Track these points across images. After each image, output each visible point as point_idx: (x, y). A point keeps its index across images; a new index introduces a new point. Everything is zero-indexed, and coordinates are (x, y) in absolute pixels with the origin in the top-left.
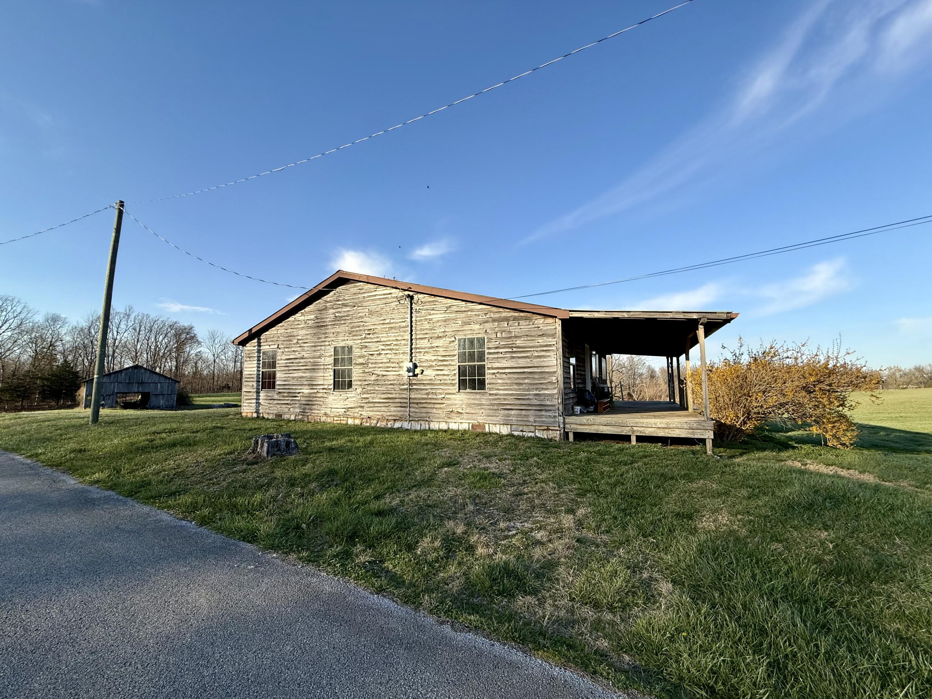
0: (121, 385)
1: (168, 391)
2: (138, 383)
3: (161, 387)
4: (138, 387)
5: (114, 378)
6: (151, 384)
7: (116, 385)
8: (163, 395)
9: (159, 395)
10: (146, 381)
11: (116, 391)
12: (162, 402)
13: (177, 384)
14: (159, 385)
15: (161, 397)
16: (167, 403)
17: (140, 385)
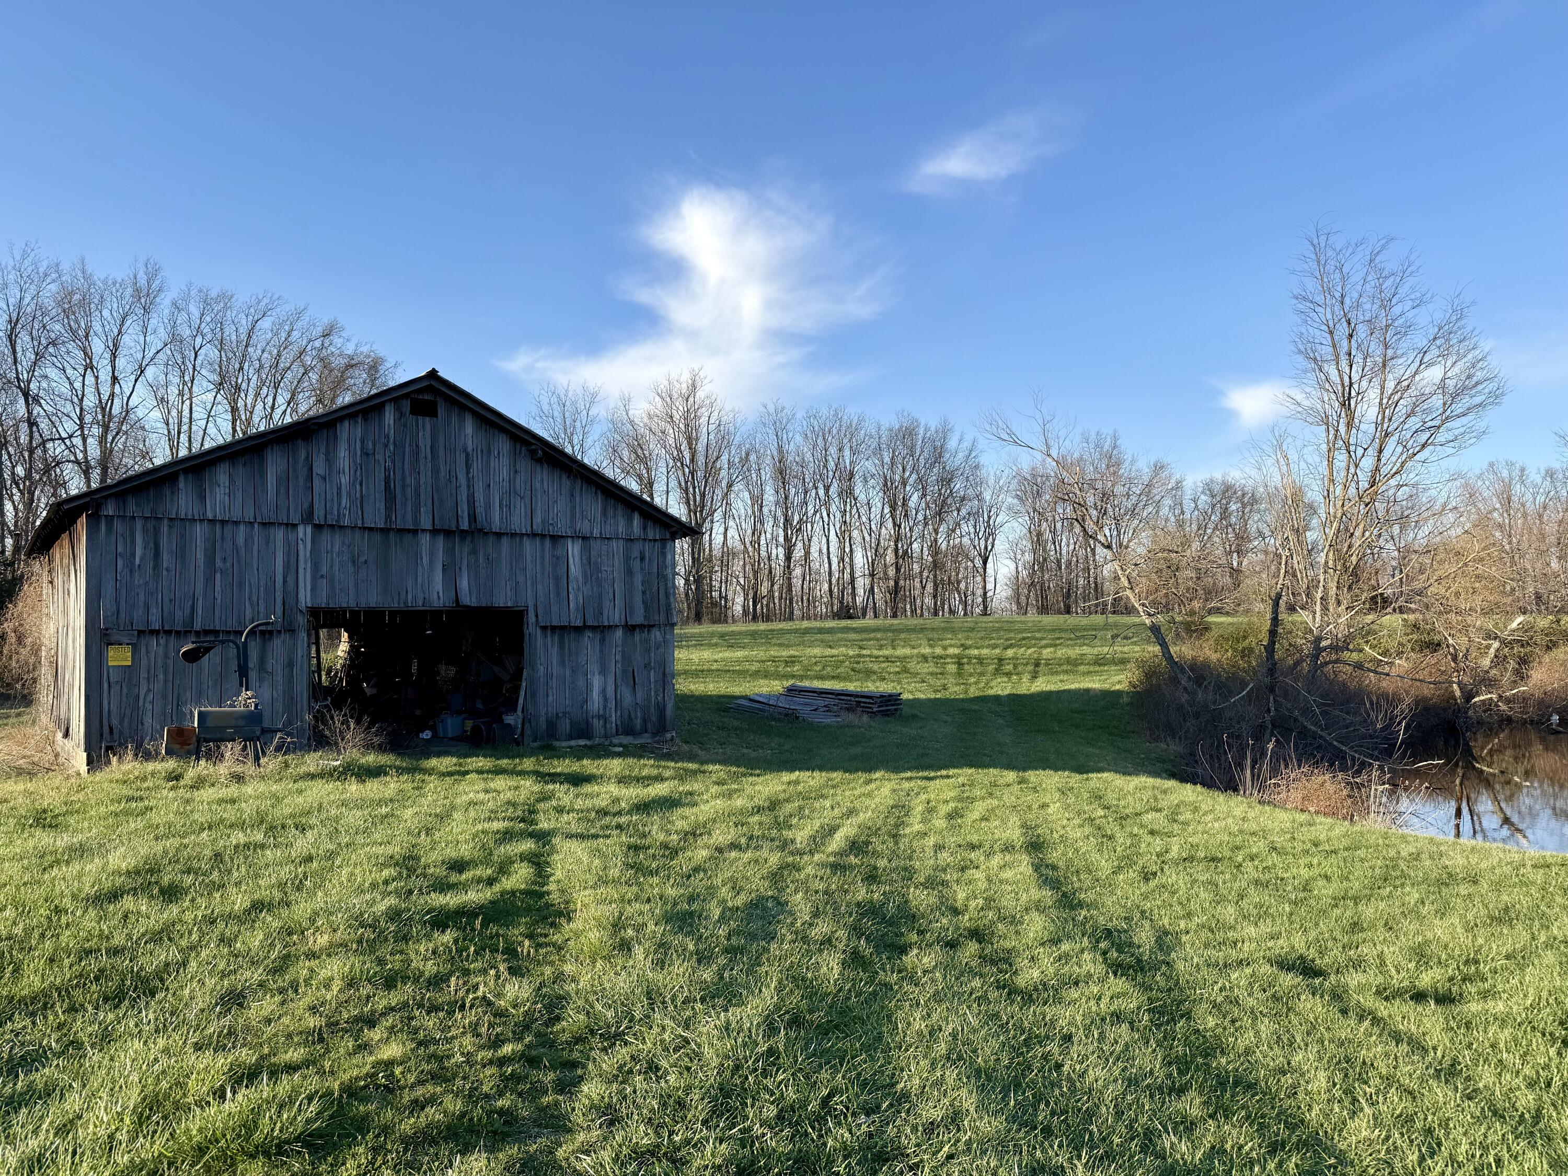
0: (334, 543)
1: (629, 607)
2: (448, 533)
3: (591, 567)
4: (450, 570)
5: (284, 482)
6: (527, 544)
7: (304, 551)
8: (603, 630)
9: (578, 630)
10: (496, 525)
11: (305, 598)
12: (597, 682)
13: (682, 545)
14: (574, 550)
15: (589, 644)
16: (626, 692)
17: (463, 551)
